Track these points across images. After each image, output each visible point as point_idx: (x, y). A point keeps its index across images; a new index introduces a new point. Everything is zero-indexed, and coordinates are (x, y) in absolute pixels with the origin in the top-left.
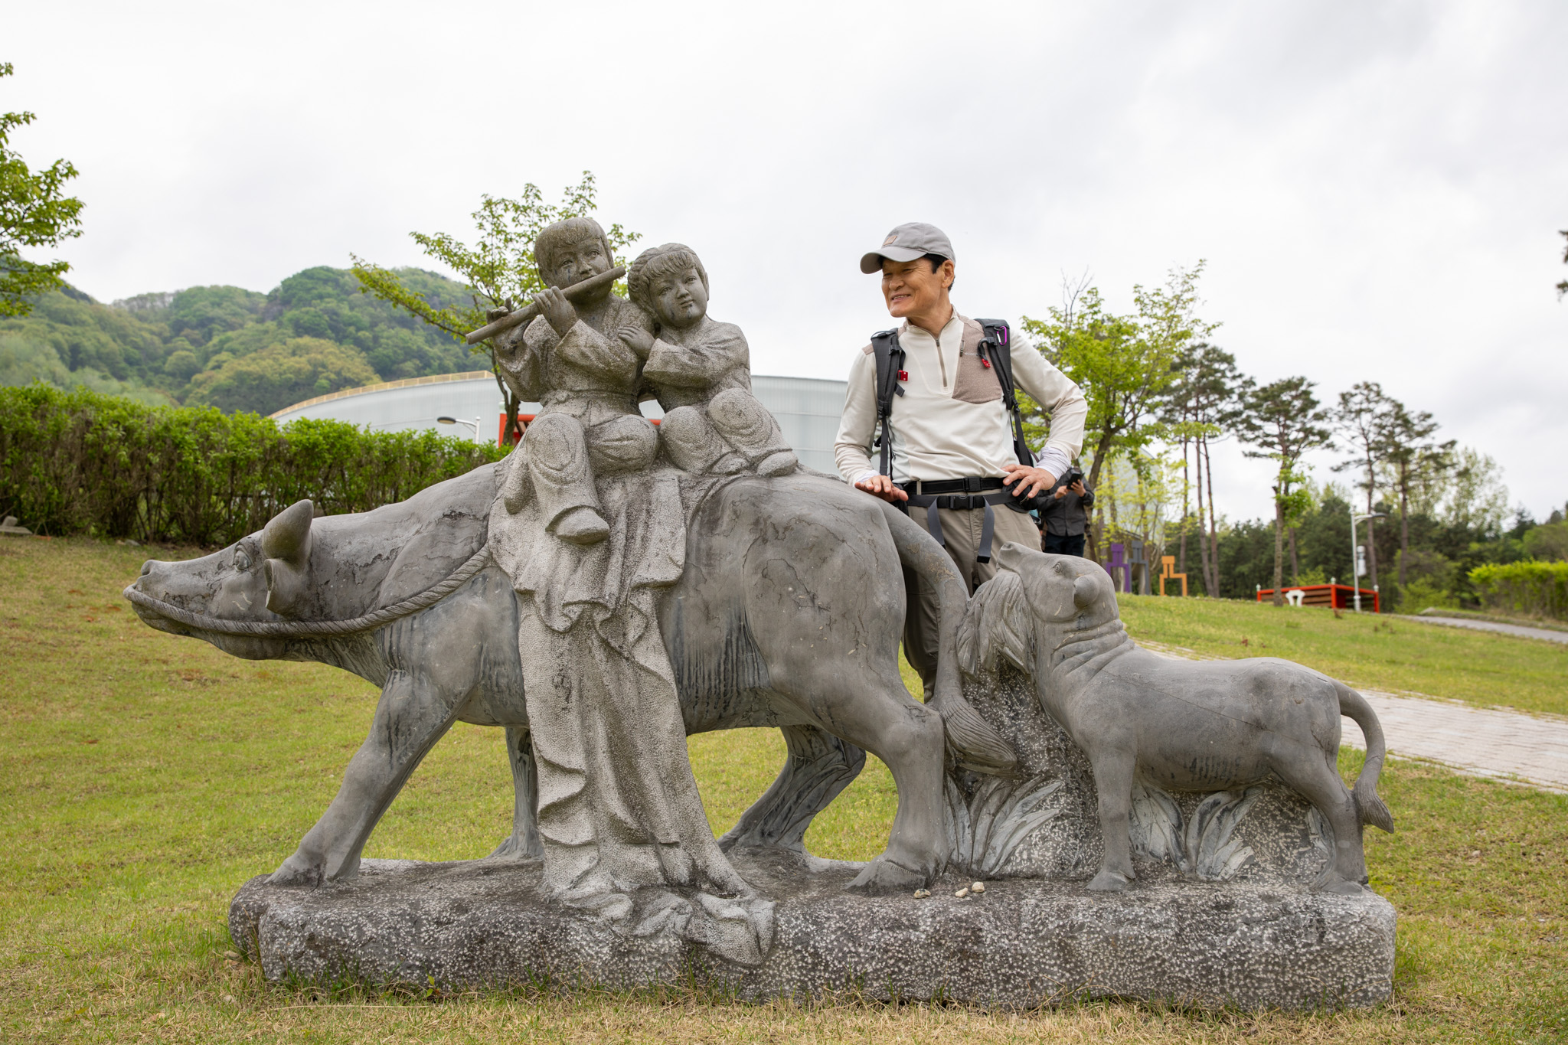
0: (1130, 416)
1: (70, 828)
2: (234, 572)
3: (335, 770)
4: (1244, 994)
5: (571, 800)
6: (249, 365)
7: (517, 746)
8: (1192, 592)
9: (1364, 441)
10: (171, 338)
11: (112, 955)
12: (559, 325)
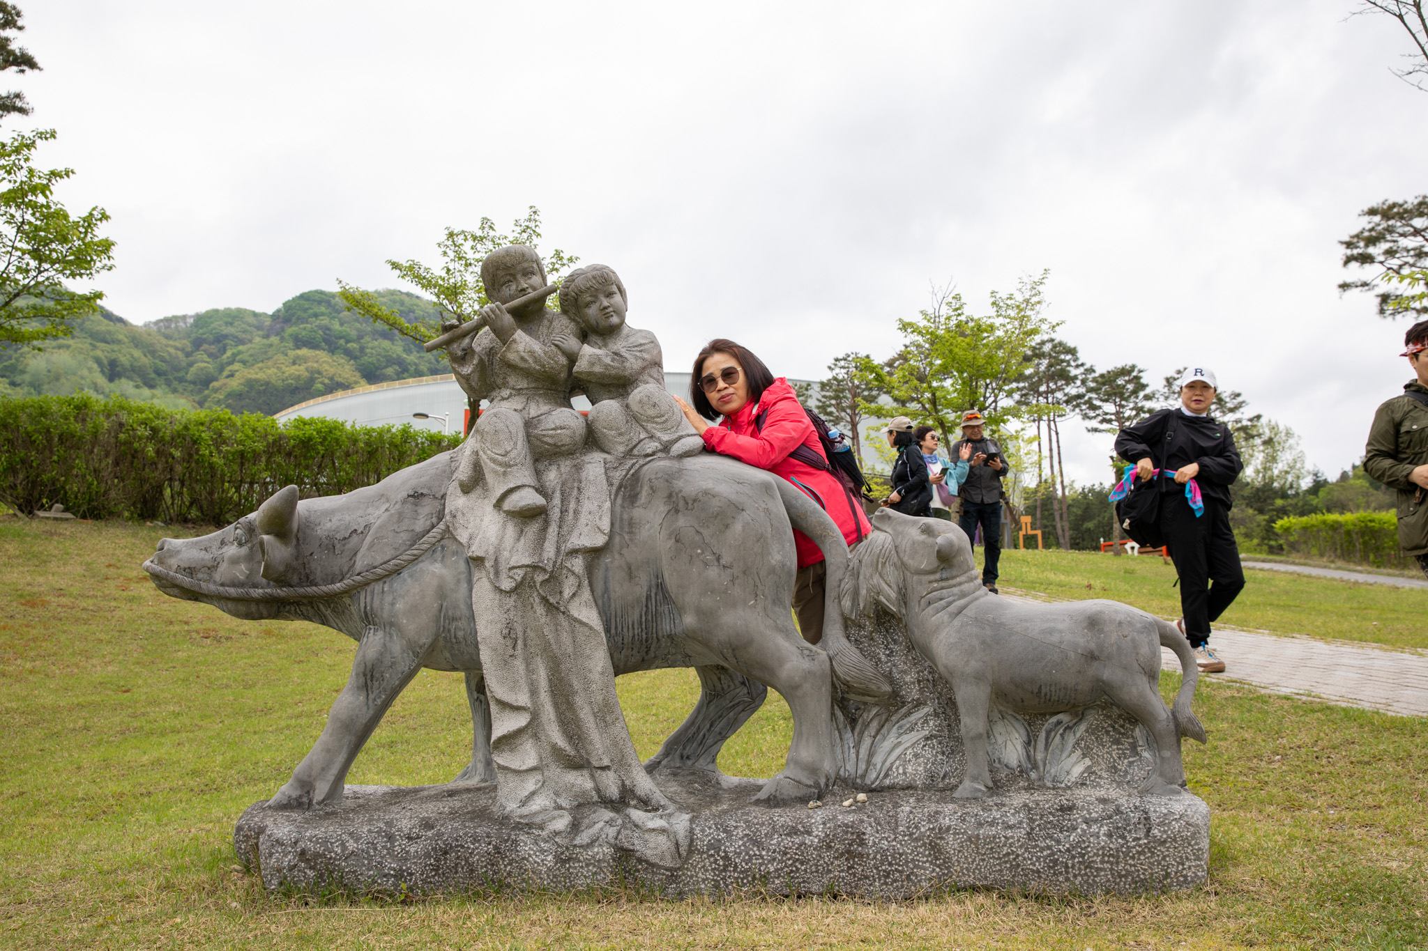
0: (992, 399)
1: (106, 764)
2: (234, 547)
4: (1085, 882)
5: (519, 732)
6: (257, 374)
7: (474, 688)
8: (1047, 546)
10: (192, 352)
11: (138, 870)
12: (502, 335)
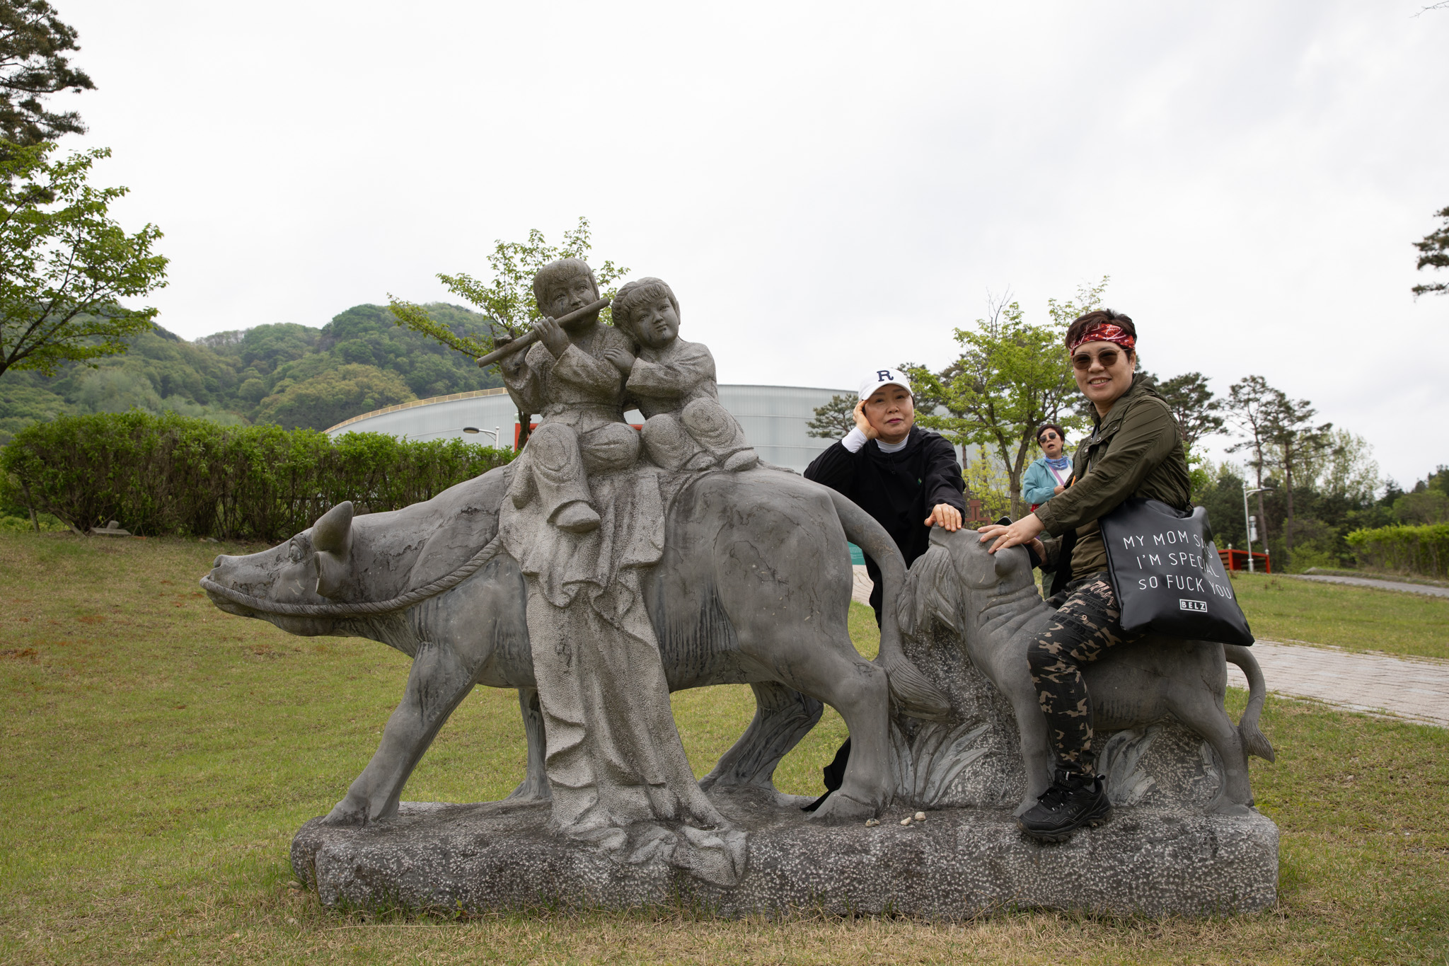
0: (1051, 409)
1: (163, 778)
2: (290, 563)
3: (381, 727)
4: (1150, 903)
5: (573, 749)
6: (307, 389)
7: (528, 705)
9: (1253, 426)
10: (244, 368)
11: (197, 885)
12: (555, 349)
